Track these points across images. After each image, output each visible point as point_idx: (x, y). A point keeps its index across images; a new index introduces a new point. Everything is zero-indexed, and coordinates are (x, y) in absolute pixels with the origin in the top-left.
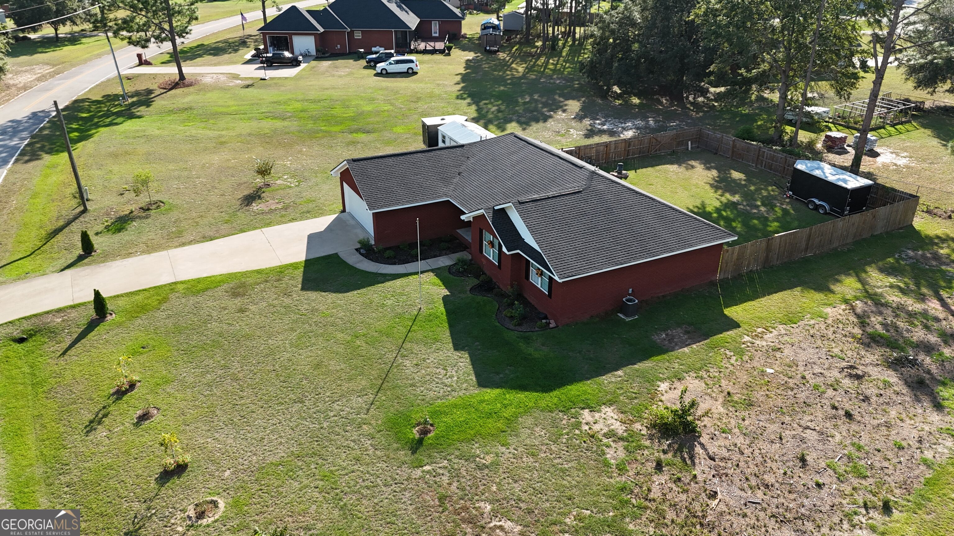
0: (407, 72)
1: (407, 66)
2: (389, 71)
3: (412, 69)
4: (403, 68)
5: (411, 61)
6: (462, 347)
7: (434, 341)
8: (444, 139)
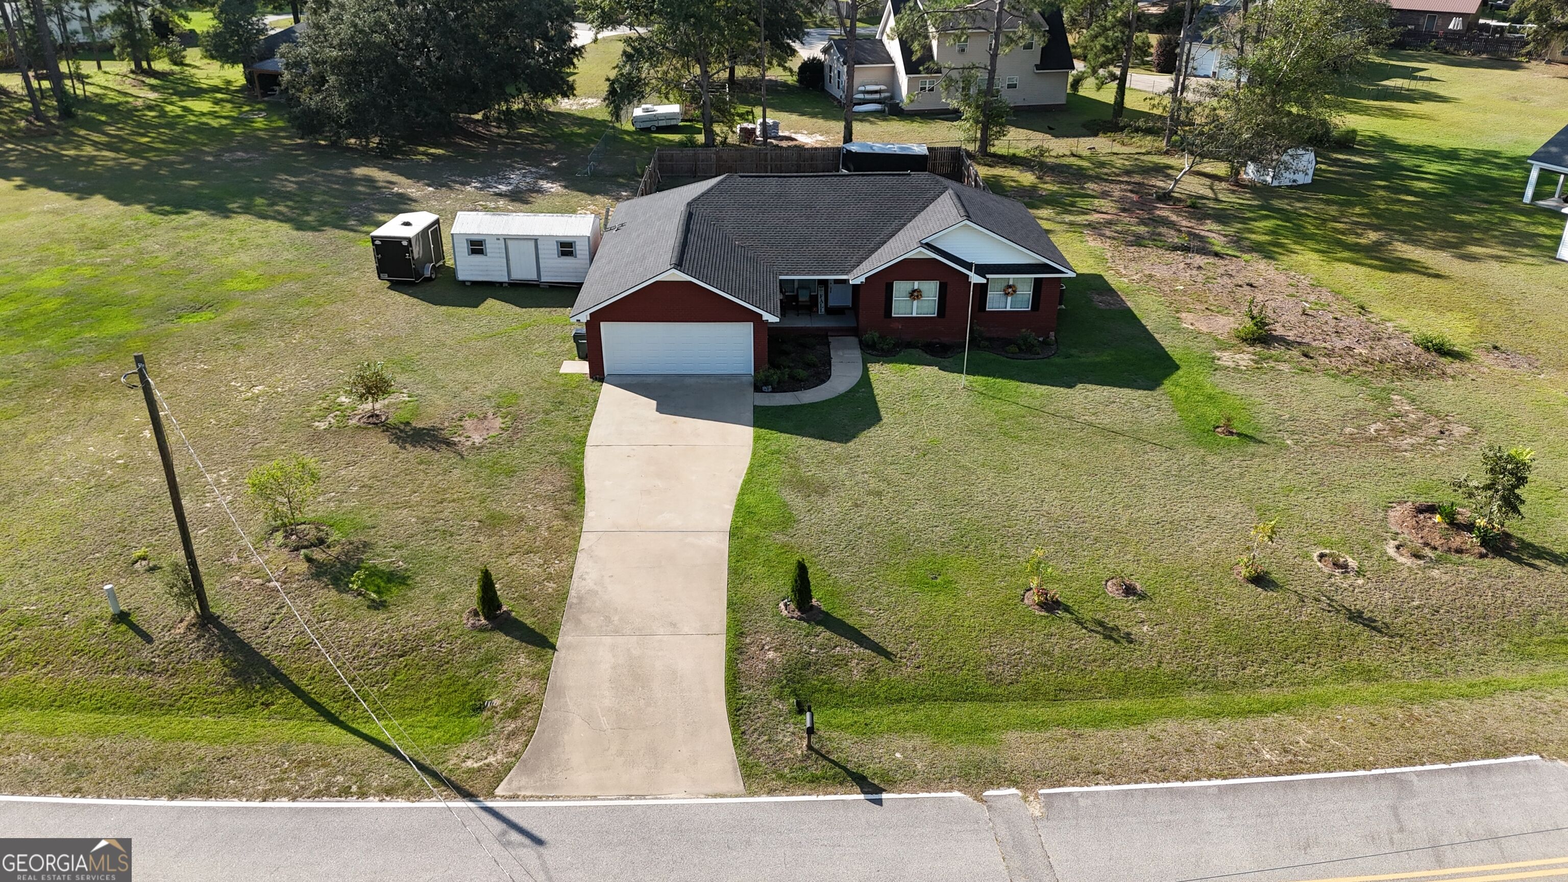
6: (1070, 386)
7: (1049, 396)
8: (477, 246)
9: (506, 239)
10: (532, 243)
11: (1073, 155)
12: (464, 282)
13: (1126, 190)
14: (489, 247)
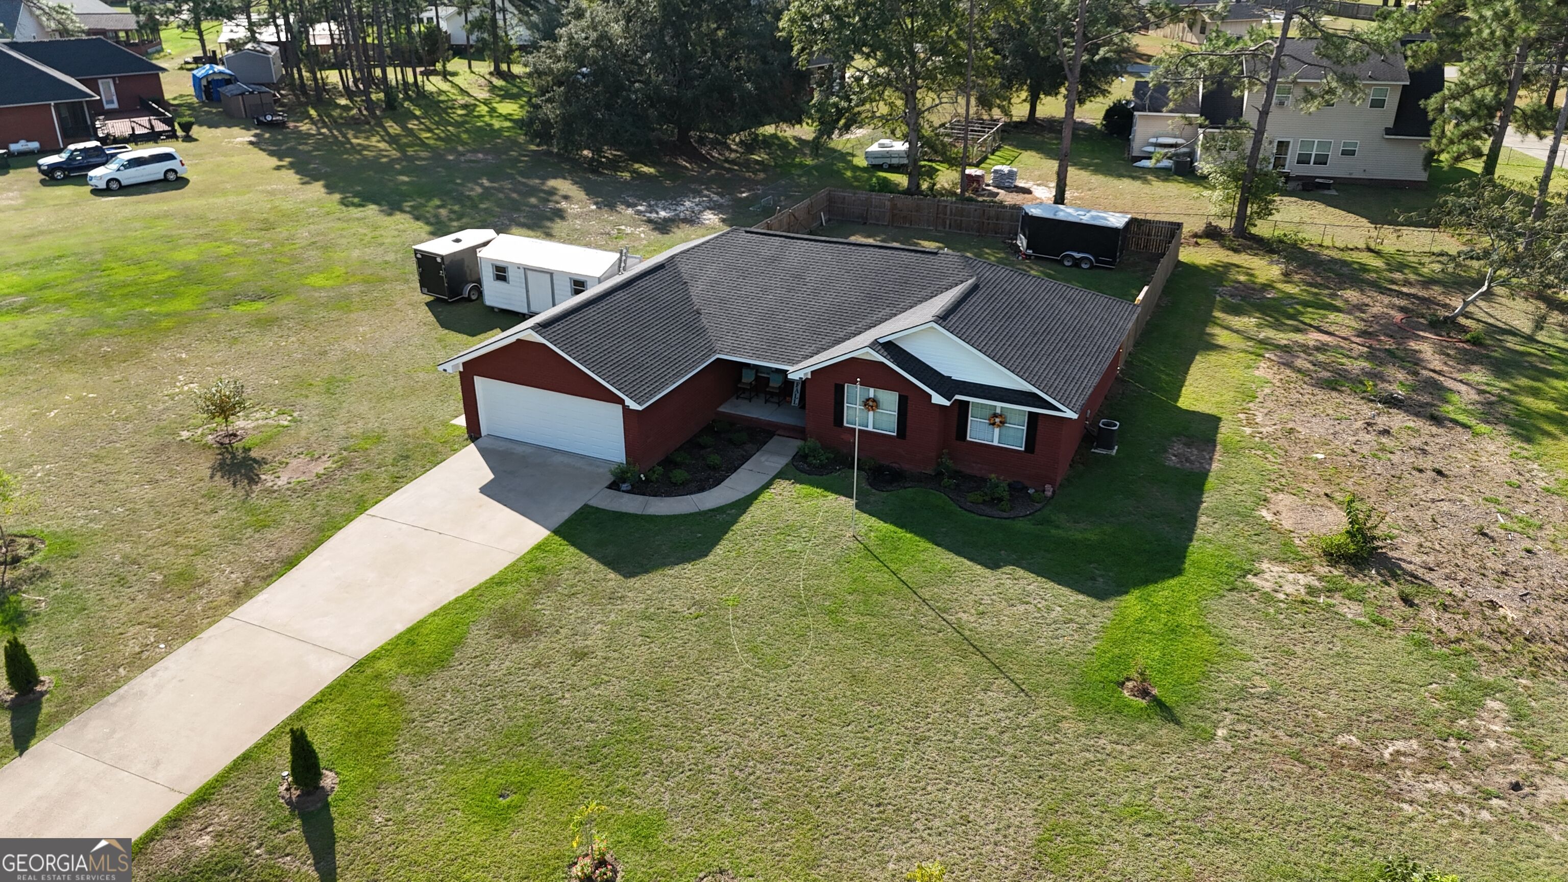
0: (165, 180)
1: (161, 167)
2: (124, 183)
3: (175, 171)
4: (156, 171)
5: (169, 157)
6: (994, 565)
7: (948, 573)
8: (501, 273)
9: (526, 269)
10: (548, 276)
11: (1369, 249)
12: (492, 309)
13: (1393, 307)
14: (511, 274)
